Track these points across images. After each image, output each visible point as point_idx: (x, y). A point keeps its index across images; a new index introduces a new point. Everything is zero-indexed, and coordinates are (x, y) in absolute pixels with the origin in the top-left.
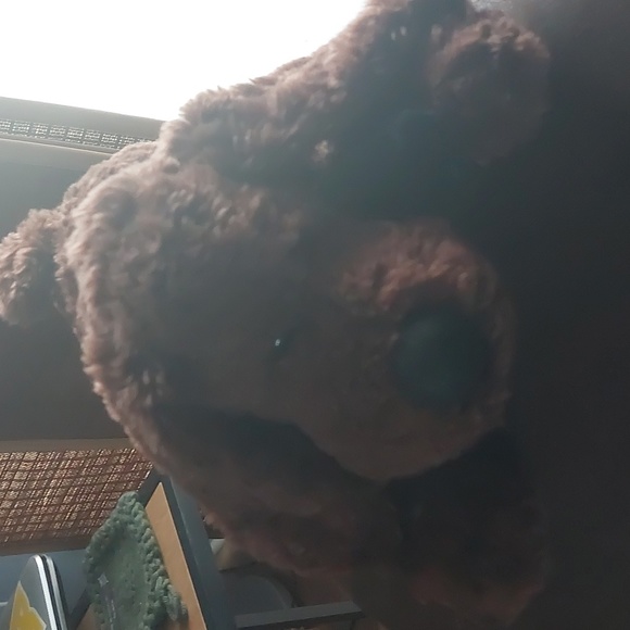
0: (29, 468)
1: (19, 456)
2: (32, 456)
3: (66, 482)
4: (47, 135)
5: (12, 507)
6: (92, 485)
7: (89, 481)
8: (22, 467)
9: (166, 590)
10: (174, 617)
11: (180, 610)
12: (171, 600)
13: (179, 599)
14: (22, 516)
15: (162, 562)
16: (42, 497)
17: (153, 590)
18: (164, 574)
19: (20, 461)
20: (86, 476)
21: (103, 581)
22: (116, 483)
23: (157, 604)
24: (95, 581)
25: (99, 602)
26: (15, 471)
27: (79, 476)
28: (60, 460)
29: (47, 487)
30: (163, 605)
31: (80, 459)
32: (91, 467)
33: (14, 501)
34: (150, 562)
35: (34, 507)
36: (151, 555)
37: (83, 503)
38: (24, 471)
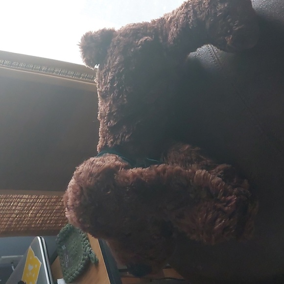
0: (24, 201)
1: (21, 196)
2: (27, 196)
3: (39, 208)
4: (47, 71)
5: (16, 217)
6: (49, 210)
7: (48, 208)
8: (22, 201)
9: (91, 252)
10: (93, 262)
11: (96, 260)
12: (92, 256)
13: (95, 256)
14: (20, 221)
15: (89, 241)
16: (28, 213)
17: (85, 252)
18: (90, 246)
19: (21, 198)
20: (47, 206)
21: (64, 248)
22: (59, 209)
23: (87, 257)
24: (60, 248)
25: (62, 256)
26: (19, 202)
27: (44, 206)
28: (37, 199)
29: (31, 209)
30: (89, 258)
31: (45, 199)
32: (49, 202)
33: (17, 214)
34: (84, 241)
35: (25, 217)
36: (85, 238)
37: (45, 217)
38: (22, 202)
